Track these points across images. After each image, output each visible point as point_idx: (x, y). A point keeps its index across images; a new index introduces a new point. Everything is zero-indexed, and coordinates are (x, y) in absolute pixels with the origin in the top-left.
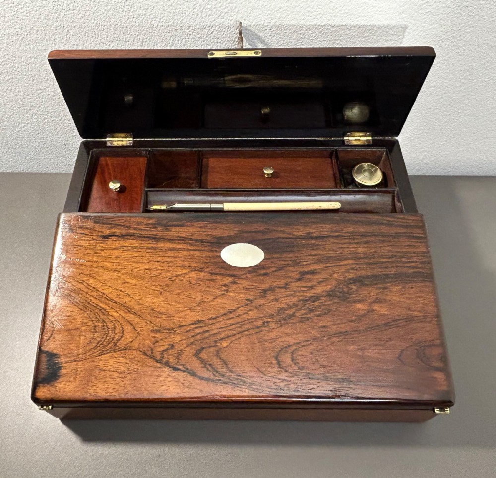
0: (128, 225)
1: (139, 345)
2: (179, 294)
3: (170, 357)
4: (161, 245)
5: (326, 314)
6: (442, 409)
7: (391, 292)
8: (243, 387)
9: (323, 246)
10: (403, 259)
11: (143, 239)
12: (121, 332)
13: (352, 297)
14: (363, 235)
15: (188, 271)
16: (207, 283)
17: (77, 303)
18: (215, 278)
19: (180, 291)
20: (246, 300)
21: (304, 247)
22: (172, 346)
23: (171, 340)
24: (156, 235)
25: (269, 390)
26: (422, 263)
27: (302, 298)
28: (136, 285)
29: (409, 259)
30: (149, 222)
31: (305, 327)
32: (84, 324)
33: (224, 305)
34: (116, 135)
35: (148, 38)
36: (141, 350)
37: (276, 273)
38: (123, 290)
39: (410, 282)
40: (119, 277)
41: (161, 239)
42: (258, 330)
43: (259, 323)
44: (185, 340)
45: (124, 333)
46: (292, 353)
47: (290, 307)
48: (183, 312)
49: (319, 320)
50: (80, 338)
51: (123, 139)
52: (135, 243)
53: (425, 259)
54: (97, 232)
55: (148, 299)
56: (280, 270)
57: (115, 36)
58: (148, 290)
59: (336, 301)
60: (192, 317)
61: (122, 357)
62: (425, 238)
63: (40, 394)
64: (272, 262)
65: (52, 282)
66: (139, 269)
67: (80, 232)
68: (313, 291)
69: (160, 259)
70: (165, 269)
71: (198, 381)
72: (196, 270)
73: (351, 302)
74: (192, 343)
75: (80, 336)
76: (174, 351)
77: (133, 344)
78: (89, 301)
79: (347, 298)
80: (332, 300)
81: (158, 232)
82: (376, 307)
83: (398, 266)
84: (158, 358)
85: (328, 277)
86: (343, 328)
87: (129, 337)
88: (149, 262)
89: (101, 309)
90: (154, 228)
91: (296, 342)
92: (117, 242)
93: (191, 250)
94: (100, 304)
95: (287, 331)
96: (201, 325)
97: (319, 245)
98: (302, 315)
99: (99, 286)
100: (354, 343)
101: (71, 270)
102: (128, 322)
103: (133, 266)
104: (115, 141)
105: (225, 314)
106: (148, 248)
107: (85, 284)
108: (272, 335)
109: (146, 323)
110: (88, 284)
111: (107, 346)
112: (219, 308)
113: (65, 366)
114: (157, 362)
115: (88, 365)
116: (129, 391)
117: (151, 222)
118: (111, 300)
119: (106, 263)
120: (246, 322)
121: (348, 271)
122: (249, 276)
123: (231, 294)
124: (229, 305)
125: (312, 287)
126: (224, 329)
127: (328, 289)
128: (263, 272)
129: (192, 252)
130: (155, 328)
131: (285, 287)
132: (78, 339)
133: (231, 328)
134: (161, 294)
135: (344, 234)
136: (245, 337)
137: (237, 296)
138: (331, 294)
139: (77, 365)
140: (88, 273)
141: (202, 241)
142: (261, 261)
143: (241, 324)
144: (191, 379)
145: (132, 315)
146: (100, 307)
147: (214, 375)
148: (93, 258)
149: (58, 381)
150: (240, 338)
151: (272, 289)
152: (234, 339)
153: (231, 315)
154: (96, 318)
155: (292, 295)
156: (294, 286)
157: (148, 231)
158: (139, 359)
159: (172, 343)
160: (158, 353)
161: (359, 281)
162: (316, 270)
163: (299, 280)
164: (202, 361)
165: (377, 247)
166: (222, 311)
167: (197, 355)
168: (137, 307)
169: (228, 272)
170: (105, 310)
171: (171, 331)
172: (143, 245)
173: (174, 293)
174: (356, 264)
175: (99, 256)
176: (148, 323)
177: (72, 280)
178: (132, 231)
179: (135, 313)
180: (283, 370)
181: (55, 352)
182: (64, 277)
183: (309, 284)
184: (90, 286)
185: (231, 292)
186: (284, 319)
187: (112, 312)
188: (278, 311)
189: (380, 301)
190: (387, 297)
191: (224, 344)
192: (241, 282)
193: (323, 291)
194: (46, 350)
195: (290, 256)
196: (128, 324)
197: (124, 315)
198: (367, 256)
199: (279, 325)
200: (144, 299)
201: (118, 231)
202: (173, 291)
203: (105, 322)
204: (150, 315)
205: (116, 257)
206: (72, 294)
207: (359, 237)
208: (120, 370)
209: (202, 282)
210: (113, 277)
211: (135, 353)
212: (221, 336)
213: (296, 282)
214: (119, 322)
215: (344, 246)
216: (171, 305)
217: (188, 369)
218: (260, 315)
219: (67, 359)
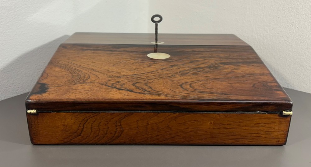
0: (97, 47)
3: (118, 85)
5: (208, 72)
10: (245, 58)
11: (105, 51)
12: (88, 77)
15: (129, 60)
16: (140, 63)
17: (64, 68)
18: (144, 62)
19: (124, 65)
20: (162, 68)
21: (191, 54)
22: (119, 82)
24: (112, 50)
27: (193, 68)
28: (99, 63)
29: (248, 58)
31: (196, 76)
32: (66, 74)
33: (150, 70)
36: (100, 83)
37: (177, 61)
38: (92, 64)
39: (251, 64)
40: (90, 61)
41: (115, 51)
42: (169, 77)
43: (170, 75)
44: (127, 80)
45: (90, 77)
46: (190, 84)
47: (186, 70)
48: (126, 72)
49: (204, 74)
52: (101, 52)
53: (256, 58)
54: (80, 49)
55: (106, 67)
56: (180, 60)
58: (106, 65)
59: (212, 69)
60: (131, 73)
61: (88, 85)
63: (32, 98)
64: (175, 58)
66: (102, 59)
67: (71, 48)
68: (199, 66)
69: (113, 56)
70: (116, 59)
71: (134, 93)
72: (134, 60)
73: (221, 69)
74: (131, 81)
75: (63, 78)
77: (95, 81)
78: (71, 67)
79: (218, 68)
81: (114, 49)
82: (235, 71)
83: (243, 60)
84: (110, 85)
85: (206, 62)
86: (218, 77)
87: (93, 78)
88: (107, 57)
90: (111, 48)
91: (191, 81)
92: (91, 51)
93: (131, 54)
95: (186, 78)
96: (136, 75)
98: (194, 73)
99: (79, 64)
100: (225, 81)
103: (99, 58)
105: (150, 72)
106: (107, 53)
108: (177, 79)
109: (104, 74)
110: (71, 63)
111: (79, 81)
112: (146, 71)
113: (51, 88)
114: (109, 87)
115: (66, 87)
116: (90, 97)
118: (84, 68)
119: (83, 57)
120: (162, 75)
121: (216, 61)
122: (163, 61)
124: (152, 69)
126: (150, 77)
127: (207, 65)
128: (170, 60)
130: (109, 76)
131: (183, 65)
132: (61, 79)
133: (153, 76)
134: (113, 66)
135: (212, 51)
136: (161, 79)
137: (156, 67)
138: (209, 67)
139: (59, 87)
140: (73, 59)
141: (137, 52)
142: (169, 58)
143: (159, 75)
144: (130, 93)
145: (96, 72)
146: (78, 69)
147: (144, 91)
148: (76, 55)
149: (46, 93)
150: (159, 80)
151: (176, 65)
152: (155, 80)
153: (153, 73)
154: (74, 73)
155: (187, 67)
156: (188, 65)
157: (108, 49)
158: (98, 86)
159: (119, 81)
161: (225, 64)
162: (199, 60)
164: (137, 87)
165: (230, 54)
166: (148, 71)
167: (133, 85)
168: (99, 70)
170: (80, 70)
171: (119, 77)
174: (221, 59)
175: (80, 55)
177: (63, 61)
178: (99, 49)
180: (185, 90)
181: (46, 83)
183: (196, 64)
184: (73, 63)
185: (153, 66)
186: (184, 74)
187: (84, 71)
188: (180, 72)
189: (237, 69)
190: (240, 68)
191: (150, 81)
192: (159, 63)
193: (204, 66)
194: (41, 82)
195: (184, 56)
196: (93, 75)
197: (91, 72)
198: (226, 57)
199: (181, 76)
200: (103, 67)
201: (92, 48)
202: (120, 65)
203: (79, 74)
204: (107, 72)
205: (89, 55)
206: (62, 65)
207: (220, 52)
208: (85, 90)
209: (137, 63)
210: (87, 61)
211: (96, 84)
212: (148, 79)
213: (189, 63)
214: (87, 74)
215: (213, 54)
216: (119, 69)
217: (128, 89)
218: (170, 73)
219: (53, 86)
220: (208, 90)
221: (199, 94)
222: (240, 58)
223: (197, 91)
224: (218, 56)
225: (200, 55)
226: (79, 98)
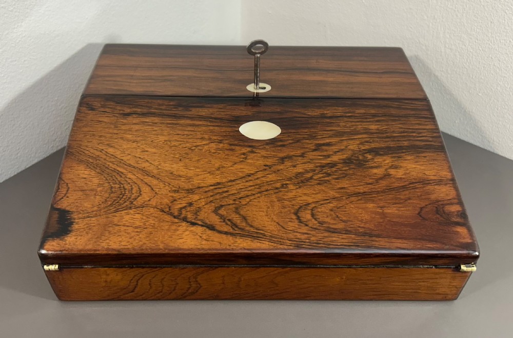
0: (149, 105)
1: (156, 204)
2: (198, 160)
3: (189, 213)
4: (182, 122)
5: (344, 177)
7: (405, 160)
8: (263, 239)
9: (337, 124)
10: (414, 134)
11: (164, 117)
12: (138, 192)
13: (369, 164)
14: (374, 116)
16: (227, 152)
17: (94, 167)
18: (234, 148)
19: (199, 158)
20: (265, 165)
21: (318, 125)
22: (191, 204)
23: (189, 199)
24: (176, 114)
25: (290, 242)
26: (432, 137)
27: (319, 164)
28: (155, 153)
29: (419, 134)
31: (323, 188)
32: (99, 185)
33: (244, 170)
36: (158, 207)
37: (293, 145)
38: (142, 157)
39: (423, 152)
40: (138, 146)
41: (181, 117)
42: (277, 191)
43: (278, 185)
44: (204, 198)
45: (141, 193)
46: (312, 210)
47: (307, 172)
48: (202, 176)
49: (337, 182)
50: (95, 198)
52: (156, 120)
53: (435, 135)
54: (118, 111)
55: (166, 165)
56: (297, 142)
58: (167, 157)
59: (353, 167)
60: (211, 180)
61: (138, 214)
62: (434, 118)
63: (49, 247)
64: (289, 136)
66: (158, 141)
67: (102, 110)
68: (329, 159)
69: (180, 132)
70: (185, 140)
71: (217, 235)
72: (215, 142)
73: (368, 168)
74: (211, 202)
75: (95, 195)
76: (192, 208)
77: (151, 203)
78: (107, 166)
79: (364, 165)
80: (349, 166)
81: (180, 112)
82: (392, 172)
83: (410, 140)
84: (176, 214)
85: (344, 148)
86: (362, 189)
87: (146, 194)
88: (169, 135)
89: (119, 173)
90: (175, 108)
91: (314, 200)
92: (138, 119)
93: (210, 126)
94: (118, 169)
95: (306, 192)
96: (220, 186)
97: (333, 123)
98: (320, 178)
99: (118, 154)
100: (373, 202)
102: (146, 183)
103: (153, 137)
105: (244, 177)
106: (170, 124)
107: (103, 152)
108: (290, 195)
109: (165, 184)
110: (106, 152)
111: (122, 204)
112: (238, 173)
113: (78, 222)
114: (175, 218)
115: (102, 220)
116: (145, 244)
117: (171, 103)
118: (130, 165)
119: (126, 135)
120: (265, 184)
121: (362, 144)
122: (267, 147)
123: (249, 161)
124: (247, 169)
125: (329, 156)
126: (243, 190)
127: (344, 158)
128: (280, 143)
129: (211, 128)
130: (174, 189)
131: (302, 155)
132: (92, 198)
133: (250, 189)
134: (180, 160)
135: (356, 115)
136: (263, 197)
137: (256, 161)
138: (347, 162)
139: (90, 220)
140: (108, 143)
141: (221, 119)
142: (279, 135)
143: (260, 186)
144: (209, 232)
145: (150, 178)
146: (118, 171)
147: (233, 229)
148: (113, 130)
149: (69, 235)
150: (259, 197)
151: (289, 157)
152: (253, 198)
153: (250, 178)
154: (114, 180)
155: (309, 162)
156: (311, 155)
157: (169, 110)
158: (156, 215)
159: (190, 201)
160: (176, 210)
161: (376, 152)
162: (331, 142)
163: (315, 150)
164: (221, 216)
165: (388, 125)
166: (241, 175)
167: (216, 211)
168: (155, 171)
169: (246, 144)
170: (122, 173)
171: (190, 191)
172: (163, 121)
173: (193, 160)
174: (370, 138)
175: (119, 129)
176: (167, 184)
177: (90, 149)
178: (153, 111)
179: (152, 176)
180: (303, 225)
181: (68, 209)
183: (325, 153)
184: (109, 153)
185: (249, 159)
186: (302, 182)
187: (130, 175)
188: (297, 175)
189: (396, 167)
190: (402, 164)
191: (244, 202)
192: (260, 152)
193: (340, 159)
194: (59, 207)
195: (306, 131)
196: (146, 185)
197: (141, 178)
198: (379, 132)
199: (298, 187)
200: (163, 164)
201: (139, 110)
202: (192, 158)
203: (122, 184)
204: (169, 178)
205: (137, 131)
206: (90, 160)
207: (371, 117)
208: (135, 225)
209: (221, 152)
210: (132, 147)
211: (152, 210)
212: (240, 196)
213: (312, 152)
214: (136, 184)
215: (357, 124)
216: (190, 170)
217: (206, 224)
218: (279, 178)
219: (80, 216)
220: (341, 226)
221: (326, 234)
222: (405, 134)
223: (322, 228)
224: (366, 129)
225: (334, 128)
226: (126, 247)
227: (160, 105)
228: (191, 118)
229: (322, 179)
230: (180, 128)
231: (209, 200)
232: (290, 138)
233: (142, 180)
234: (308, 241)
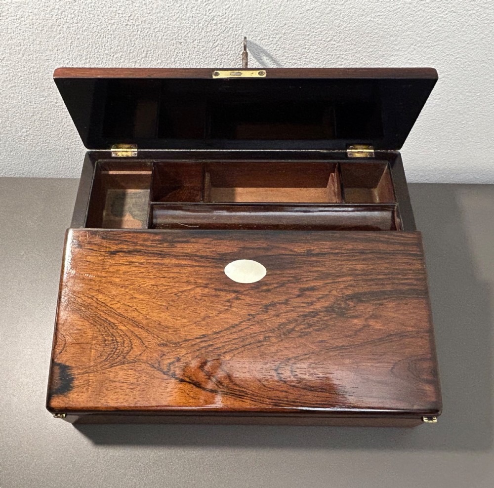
0: (134, 241)
1: (147, 359)
2: (184, 309)
3: (177, 369)
4: (167, 261)
5: (324, 328)
6: (430, 418)
7: (387, 308)
8: (245, 398)
9: (323, 263)
10: (400, 276)
11: (150, 255)
12: (130, 345)
13: (350, 313)
14: (362, 252)
15: (193, 286)
16: (212, 299)
17: (87, 317)
18: (219, 294)
19: (186, 306)
20: (249, 315)
21: (305, 264)
22: (178, 359)
23: (177, 353)
24: (161, 251)
25: (269, 401)
26: (417, 280)
27: (302, 313)
28: (143, 300)
29: (404, 276)
30: (155, 238)
31: (303, 341)
32: (93, 338)
33: (229, 320)
34: (121, 146)
35: (152, 50)
36: (149, 363)
37: (278, 289)
38: (131, 305)
39: (405, 298)
40: (127, 292)
41: (166, 255)
42: (260, 344)
43: (261, 338)
44: (190, 353)
45: (133, 346)
46: (291, 366)
47: (290, 322)
48: (189, 327)
49: (318, 334)
50: (91, 351)
51: (128, 150)
52: (142, 259)
53: (421, 276)
54: (105, 248)
55: (155, 314)
56: (282, 286)
57: (119, 48)
58: (154, 305)
59: (334, 316)
60: (197, 331)
61: (131, 369)
62: (422, 255)
63: (55, 403)
64: (274, 278)
65: (63, 297)
66: (145, 285)
67: (88, 248)
68: (312, 307)
69: (166, 275)
70: (171, 284)
71: (203, 392)
72: (200, 286)
73: (348, 318)
74: (197, 356)
75: (91, 348)
76: (180, 364)
77: (141, 358)
78: (98, 315)
79: (345, 314)
80: (331, 315)
81: (165, 248)
82: (372, 322)
83: (393, 283)
84: (165, 370)
85: (328, 293)
86: (340, 342)
87: (137, 348)
88: (155, 278)
89: (110, 323)
90: (160, 244)
91: (294, 355)
92: (125, 258)
93: (195, 266)
94: (109, 319)
95: (287, 345)
96: (205, 339)
97: (319, 262)
98: (301, 329)
99: (108, 301)
100: (349, 357)
101: (81, 285)
102: (136, 336)
103: (140, 281)
104: (120, 152)
105: (228, 329)
106: (154, 264)
107: (94, 299)
108: (273, 349)
109: (154, 337)
110: (97, 299)
111: (117, 359)
112: (223, 323)
113: (78, 378)
114: (165, 374)
115: (99, 376)
116: (139, 401)
117: (157, 238)
118: (120, 315)
119: (114, 279)
120: (248, 336)
121: (346, 288)
122: (252, 292)
123: (234, 309)
124: (231, 319)
125: (312, 304)
126: (227, 343)
127: (327, 305)
128: (265, 288)
129: (197, 268)
130: (162, 342)
131: (286, 303)
132: (89, 352)
133: (234, 342)
134: (167, 309)
135: (343, 252)
136: (246, 351)
137: (239, 311)
138: (329, 310)
139: (89, 376)
140: (97, 288)
141: (206, 257)
142: (264, 278)
143: (244, 339)
144: (196, 390)
145: (140, 329)
146: (110, 321)
147: (218, 386)
148: (101, 272)
149: (71, 392)
150: (242, 352)
151: (273, 305)
152: (237, 352)
153: (234, 330)
154: (106, 331)
155: (292, 311)
156: (295, 302)
157: (154, 247)
158: (147, 371)
159: (178, 356)
160: (165, 365)
161: (358, 298)
162: (315, 286)
163: (299, 296)
164: (207, 373)
165: (374, 264)
166: (226, 326)
167: (201, 367)
168: (144, 322)
169: (231, 289)
170: (114, 324)
172: (149, 261)
173: (180, 308)
174: (354, 280)
175: (108, 271)
176: (155, 336)
177: (81, 295)
178: (139, 247)
179: (142, 328)
180: (282, 382)
181: (67, 364)
182: (74, 292)
183: (309, 300)
184: (99, 301)
185: (234, 307)
186: (284, 334)
187: (121, 326)
188: (280, 326)
189: (376, 317)
190: (382, 313)
191: (228, 357)
192: (244, 298)
193: (321, 307)
194: (59, 362)
195: (291, 272)
196: (136, 338)
197: (132, 330)
198: (365, 273)
199: (280, 340)
200: (151, 314)
201: (125, 247)
202: (179, 306)
203: (114, 336)
204: (158, 330)
205: (124, 273)
206: (82, 308)
207: (358, 254)
208: (129, 382)
209: (206, 298)
210: (121, 292)
211: (143, 365)
212: (225, 350)
213: (296, 298)
214: (127, 336)
215: (343, 263)
216: (177, 320)
217: (193, 381)
218: (262, 330)
219: (79, 371)
221: (303, 392)
222: (390, 276)
224: (352, 270)
225: (319, 269)
226: (122, 404)
227: (145, 240)
228: (177, 257)
229: (304, 330)
230: (166, 269)
231: (195, 355)
232: (274, 282)
233: (132, 332)
234: (285, 399)
